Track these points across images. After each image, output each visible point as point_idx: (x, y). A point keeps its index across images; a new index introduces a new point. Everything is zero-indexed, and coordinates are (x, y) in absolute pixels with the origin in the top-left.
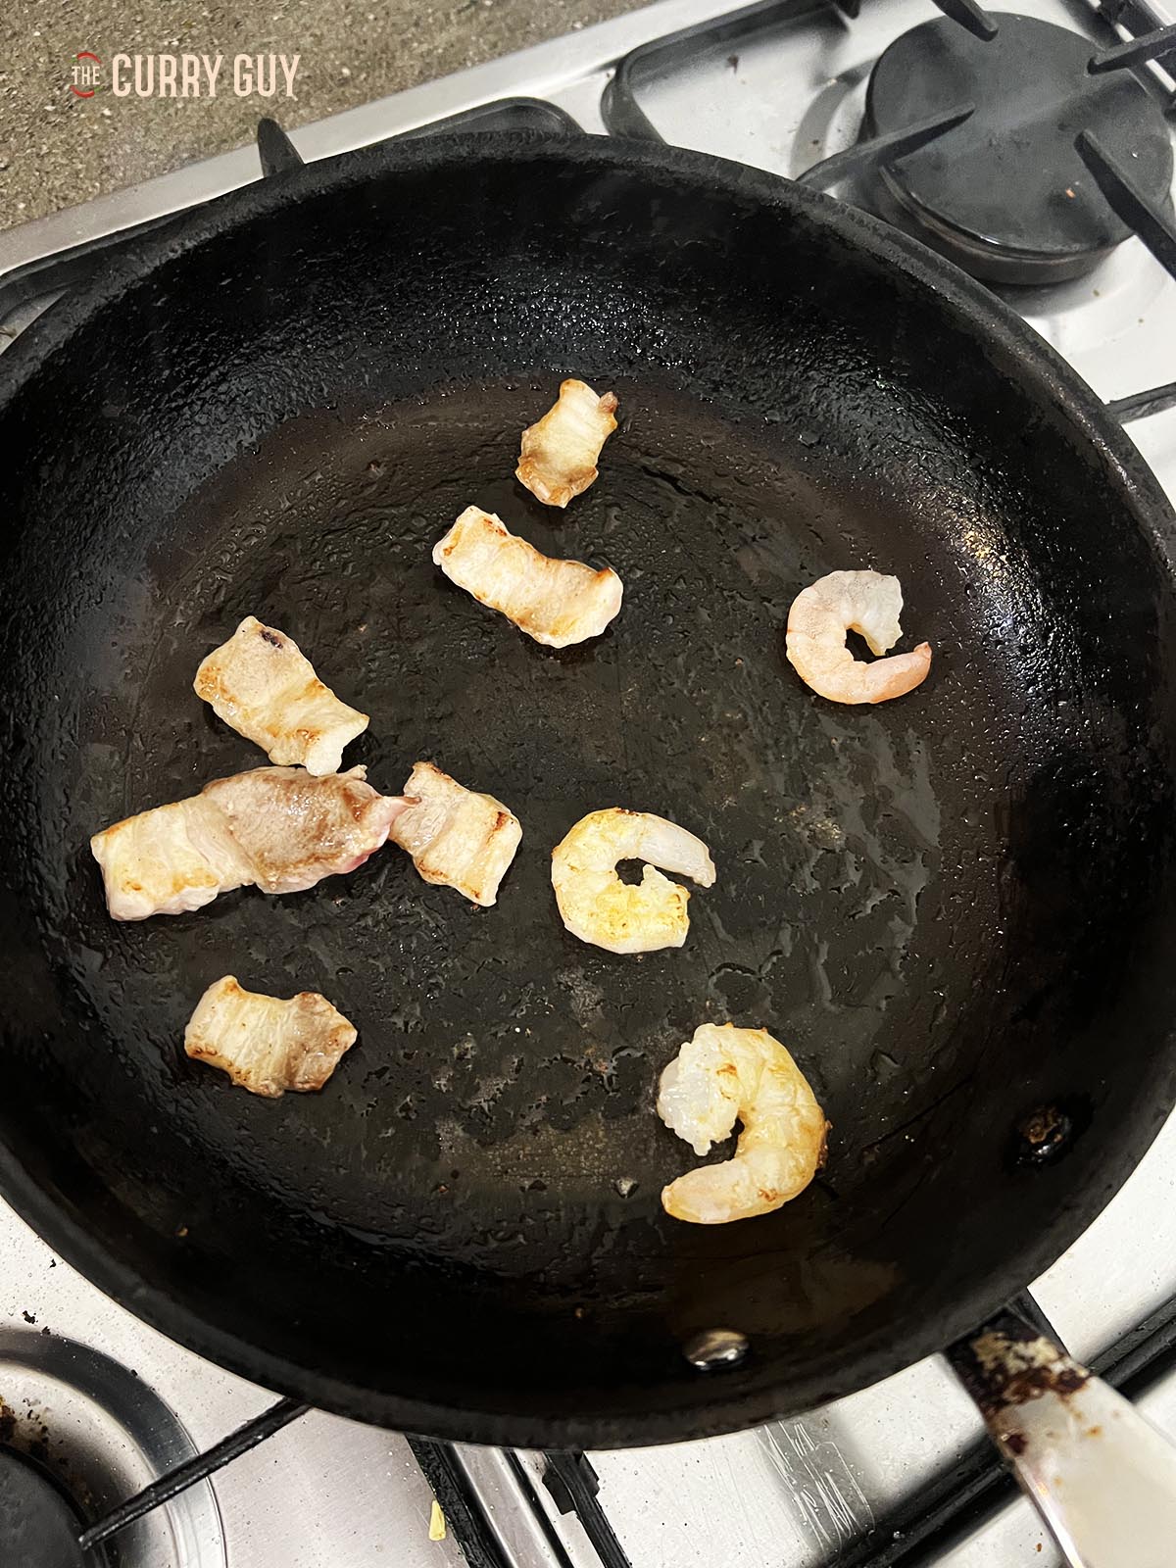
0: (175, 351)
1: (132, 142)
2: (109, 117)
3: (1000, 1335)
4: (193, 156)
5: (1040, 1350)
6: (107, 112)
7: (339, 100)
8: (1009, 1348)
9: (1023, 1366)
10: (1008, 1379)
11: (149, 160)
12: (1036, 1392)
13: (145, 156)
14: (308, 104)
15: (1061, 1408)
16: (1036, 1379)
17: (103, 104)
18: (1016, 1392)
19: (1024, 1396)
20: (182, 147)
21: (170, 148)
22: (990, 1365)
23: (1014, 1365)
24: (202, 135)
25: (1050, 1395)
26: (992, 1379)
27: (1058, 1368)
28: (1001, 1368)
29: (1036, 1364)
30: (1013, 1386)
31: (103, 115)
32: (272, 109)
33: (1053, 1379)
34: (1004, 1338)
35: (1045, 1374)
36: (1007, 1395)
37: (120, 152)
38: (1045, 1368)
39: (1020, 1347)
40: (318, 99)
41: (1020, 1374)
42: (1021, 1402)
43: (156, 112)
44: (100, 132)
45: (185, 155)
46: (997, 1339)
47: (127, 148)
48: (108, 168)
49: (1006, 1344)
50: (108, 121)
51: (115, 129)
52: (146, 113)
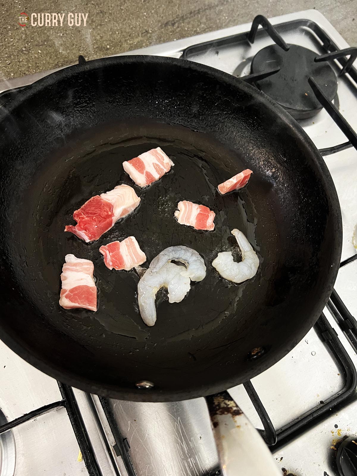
0: (82, 95)
1: (46, 60)
2: (40, 53)
3: (222, 397)
4: (63, 65)
5: (231, 404)
6: (40, 52)
7: (105, 54)
8: (223, 401)
9: (225, 406)
10: (220, 408)
11: (50, 65)
12: (226, 413)
13: (49, 64)
14: (96, 54)
15: (231, 419)
16: (228, 410)
17: (39, 49)
18: (221, 412)
19: (222, 413)
20: (60, 63)
21: (56, 63)
22: (216, 404)
23: (223, 405)
24: (65, 60)
25: (230, 415)
26: (215, 407)
27: (235, 409)
28: (219, 405)
29: (229, 406)
30: (220, 410)
31: (39, 52)
32: (86, 55)
33: (232, 411)
34: (223, 398)
35: (230, 409)
36: (218, 412)
37: (42, 63)
38: (231, 408)
39: (227, 402)
40: (100, 53)
41: (224, 408)
42: (221, 414)
43: (53, 53)
44: (37, 57)
45: (60, 65)
46: (221, 398)
47: (44, 62)
48: (38, 66)
49: (223, 400)
50: (40, 54)
51: (42, 56)
52: (51, 53)
